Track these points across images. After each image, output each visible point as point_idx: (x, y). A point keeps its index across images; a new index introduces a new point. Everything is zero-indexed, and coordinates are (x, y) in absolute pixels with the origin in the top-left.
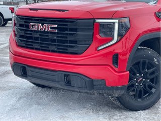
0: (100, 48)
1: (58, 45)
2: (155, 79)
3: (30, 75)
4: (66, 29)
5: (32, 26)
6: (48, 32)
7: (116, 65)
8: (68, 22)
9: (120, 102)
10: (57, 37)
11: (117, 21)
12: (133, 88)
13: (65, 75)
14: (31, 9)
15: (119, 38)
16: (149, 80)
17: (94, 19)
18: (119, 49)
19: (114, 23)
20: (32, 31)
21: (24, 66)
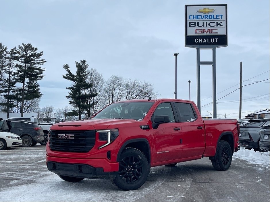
0: (100, 148)
1: (75, 147)
2: (141, 169)
3: (58, 168)
4: (80, 137)
5: (60, 136)
6: (69, 139)
7: (110, 158)
8: (80, 132)
9: (115, 184)
10: (74, 142)
11: (110, 131)
12: (125, 175)
13: (79, 166)
14: (59, 126)
15: (112, 141)
16: (137, 170)
17: (96, 130)
18: (111, 148)
19: (108, 132)
20: (59, 139)
21: (54, 162)
